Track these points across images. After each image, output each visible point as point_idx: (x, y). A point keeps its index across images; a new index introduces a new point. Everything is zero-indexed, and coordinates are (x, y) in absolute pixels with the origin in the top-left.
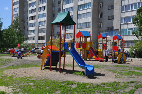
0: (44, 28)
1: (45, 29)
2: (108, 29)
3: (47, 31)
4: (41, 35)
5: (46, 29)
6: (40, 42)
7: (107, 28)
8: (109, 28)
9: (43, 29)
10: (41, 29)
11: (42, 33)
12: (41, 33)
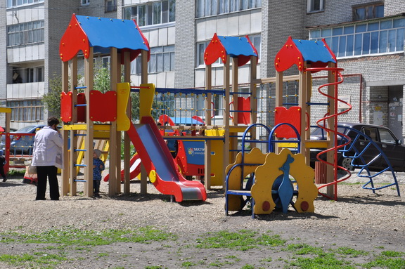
0: (37, 22)
1: (39, 26)
2: (355, 17)
3: (50, 38)
4: (22, 59)
5: (46, 26)
6: (22, 96)
7: (350, 13)
8: (361, 13)
9: (30, 23)
10: (21, 25)
11: (29, 48)
12: (22, 49)
